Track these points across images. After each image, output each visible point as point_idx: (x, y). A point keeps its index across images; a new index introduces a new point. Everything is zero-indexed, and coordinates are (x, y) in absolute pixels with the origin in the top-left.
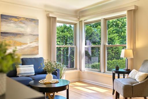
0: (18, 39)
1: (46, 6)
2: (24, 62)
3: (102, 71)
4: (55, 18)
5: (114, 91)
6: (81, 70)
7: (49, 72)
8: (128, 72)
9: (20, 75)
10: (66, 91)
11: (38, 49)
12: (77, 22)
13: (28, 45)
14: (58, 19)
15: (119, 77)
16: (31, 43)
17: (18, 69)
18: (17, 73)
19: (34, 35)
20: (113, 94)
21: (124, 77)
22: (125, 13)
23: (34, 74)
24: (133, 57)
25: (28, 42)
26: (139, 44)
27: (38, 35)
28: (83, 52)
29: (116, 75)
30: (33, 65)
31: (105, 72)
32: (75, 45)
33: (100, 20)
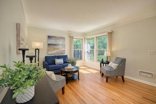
0: (56, 47)
1: (69, 31)
2: (59, 57)
3: (95, 61)
4: (73, 37)
5: (101, 72)
6: (85, 61)
7: (70, 63)
8: (108, 63)
9: (56, 64)
10: (77, 73)
12: (83, 38)
14: (74, 37)
15: (103, 66)
16: (62, 48)
17: (56, 61)
18: (56, 63)
19: (63, 45)
20: (100, 73)
21: (106, 66)
22: (107, 34)
23: (63, 63)
24: (110, 56)
25: (60, 48)
26: (114, 49)
27: (65, 45)
28: (86, 51)
29: (102, 64)
30: (63, 59)
31: (96, 62)
32: (82, 49)
33: (94, 37)
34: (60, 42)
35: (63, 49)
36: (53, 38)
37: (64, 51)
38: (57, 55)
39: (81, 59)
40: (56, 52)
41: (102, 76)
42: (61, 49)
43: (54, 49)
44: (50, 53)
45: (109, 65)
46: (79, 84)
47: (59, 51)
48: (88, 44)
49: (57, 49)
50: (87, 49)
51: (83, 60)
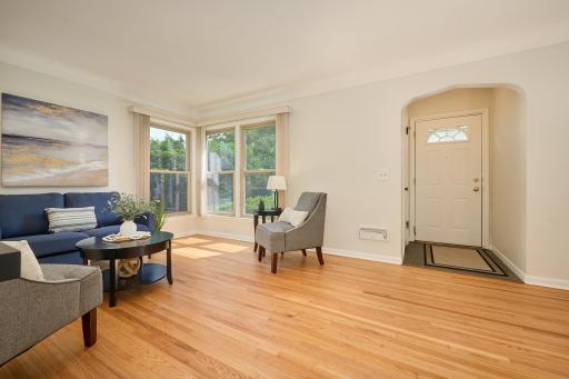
2: (69, 201)
3: (237, 214)
4: (147, 117)
5: (256, 245)
6: (199, 215)
7: (128, 217)
8: (278, 212)
9: (56, 230)
12: (192, 130)
15: (264, 222)
16: (88, 162)
17: (51, 217)
18: (52, 225)
19: (96, 147)
20: (256, 250)
23: (94, 226)
27: (106, 148)
28: (204, 180)
29: (260, 219)
30: (93, 208)
31: (242, 216)
32: (189, 170)
33: (233, 129)
34: (81, 132)
35: (96, 165)
37: (105, 172)
38: (63, 191)
39: (184, 208)
40: (58, 175)
41: (260, 260)
42: (84, 165)
45: (282, 217)
46: (169, 297)
47: (73, 173)
48: (213, 155)
50: (209, 170)
51: (190, 213)
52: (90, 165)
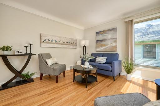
0: (103, 43)
11: (116, 48)
13: (109, 45)
19: (113, 39)
25: (109, 44)
27: (116, 38)
34: (109, 36)
35: (113, 45)
36: (101, 33)
37: (116, 47)
43: (102, 46)
44: (97, 50)
49: (105, 45)
52: (112, 45)
